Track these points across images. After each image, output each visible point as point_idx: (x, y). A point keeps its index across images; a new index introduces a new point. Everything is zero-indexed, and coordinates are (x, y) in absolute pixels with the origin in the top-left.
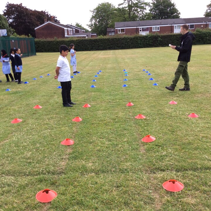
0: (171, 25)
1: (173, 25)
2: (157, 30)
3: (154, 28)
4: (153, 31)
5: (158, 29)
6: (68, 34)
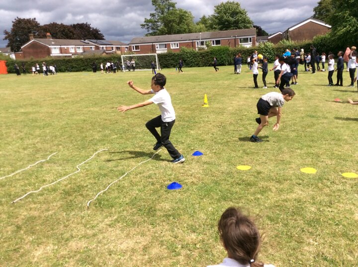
0: (192, 41)
1: (194, 41)
2: (177, 48)
3: (172, 44)
4: (171, 48)
5: (177, 46)
6: (61, 53)
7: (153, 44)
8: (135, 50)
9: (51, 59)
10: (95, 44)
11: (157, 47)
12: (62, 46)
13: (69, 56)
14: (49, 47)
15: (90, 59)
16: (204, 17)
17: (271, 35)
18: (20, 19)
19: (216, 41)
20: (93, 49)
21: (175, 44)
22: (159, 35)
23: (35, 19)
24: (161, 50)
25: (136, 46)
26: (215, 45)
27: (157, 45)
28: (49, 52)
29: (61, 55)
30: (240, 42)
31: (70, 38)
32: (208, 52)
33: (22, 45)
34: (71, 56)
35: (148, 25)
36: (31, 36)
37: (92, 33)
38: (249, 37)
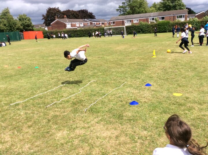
0: (146, 18)
1: (148, 18)
3: (134, 20)
4: (134, 22)
5: (138, 21)
6: (72, 27)
7: (123, 20)
8: (112, 24)
9: (66, 30)
10: (90, 21)
11: (125, 22)
12: (72, 23)
13: (76, 28)
14: (66, 23)
15: (87, 30)
16: (155, 3)
17: (197, 13)
18: (50, 8)
19: (162, 17)
20: (89, 24)
21: (136, 20)
22: (127, 15)
23: (58, 8)
24: (127, 24)
25: (113, 22)
26: (161, 20)
27: (125, 21)
28: (65, 26)
29: (72, 28)
30: (177, 18)
31: (77, 18)
32: (156, 24)
33: (51, 22)
34: (77, 28)
35: (120, 9)
36: (56, 17)
37: (89, 14)
38: (183, 15)
